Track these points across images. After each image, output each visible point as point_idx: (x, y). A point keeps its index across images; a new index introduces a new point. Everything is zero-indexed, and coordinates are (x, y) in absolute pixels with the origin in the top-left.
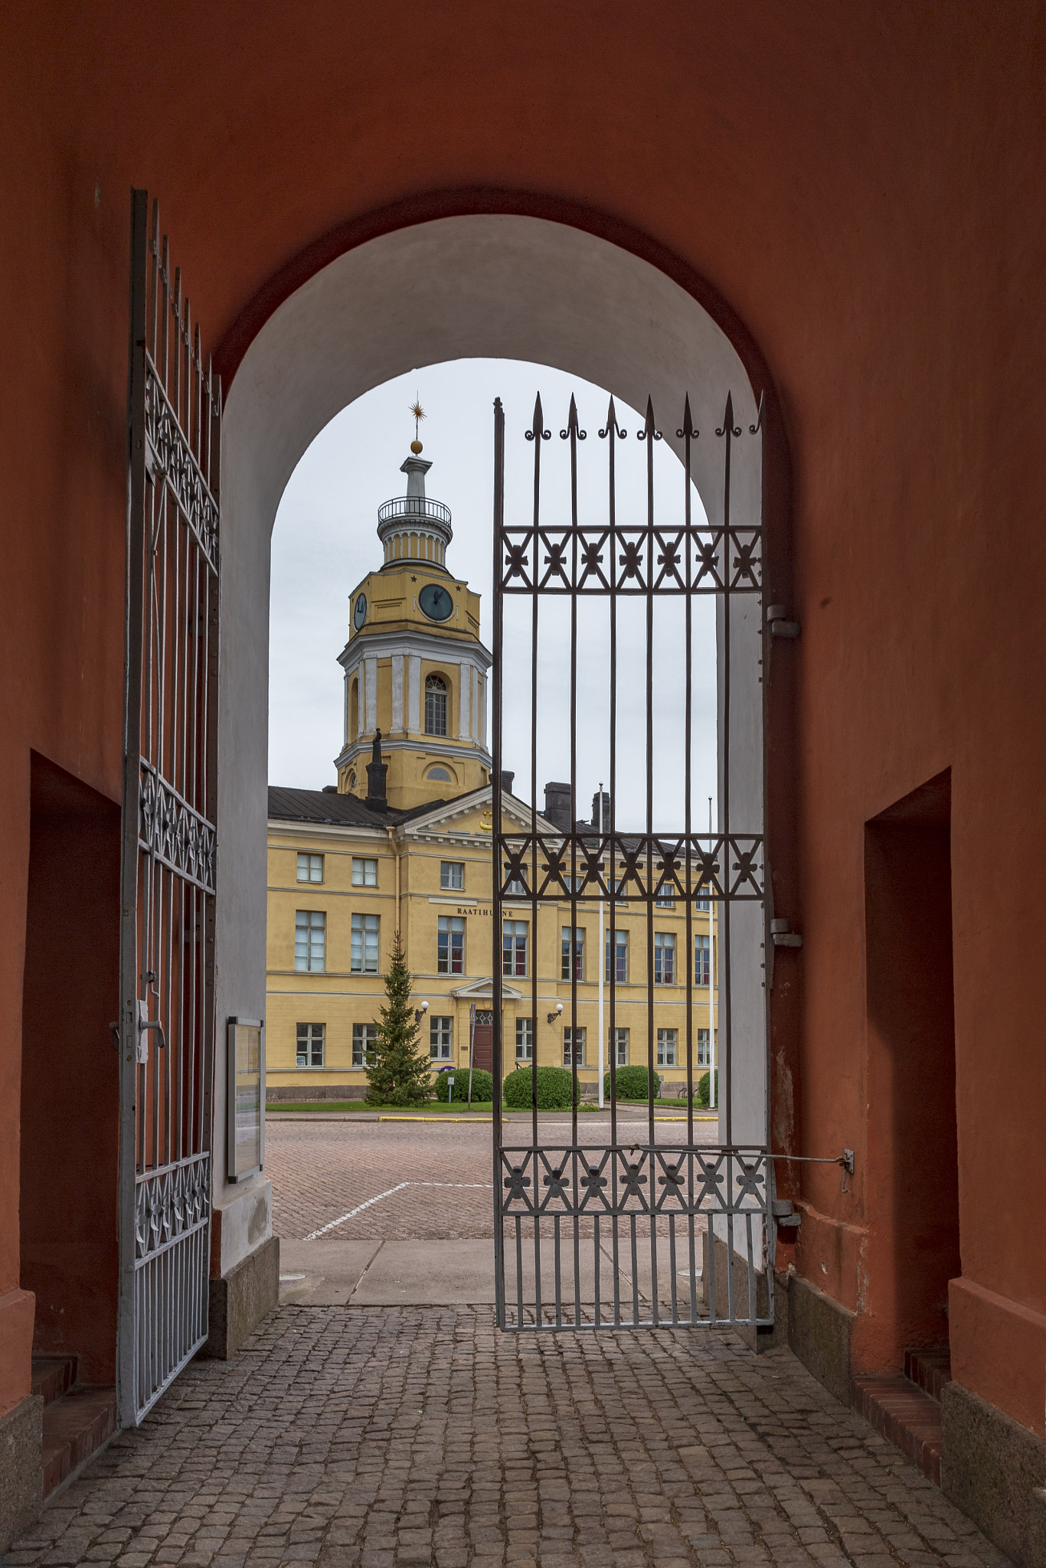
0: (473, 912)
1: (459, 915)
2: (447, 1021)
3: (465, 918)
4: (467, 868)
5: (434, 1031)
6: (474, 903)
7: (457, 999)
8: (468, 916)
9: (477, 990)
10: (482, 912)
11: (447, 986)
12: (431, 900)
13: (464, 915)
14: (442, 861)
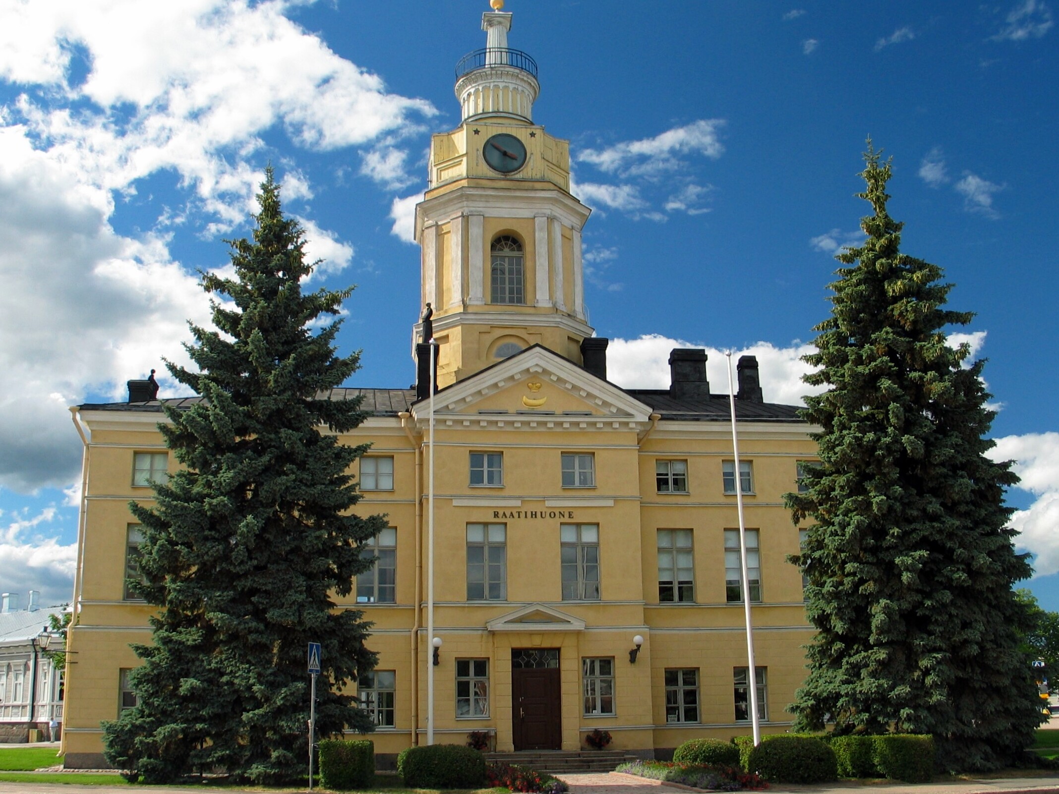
0: (516, 515)
1: (496, 520)
2: (481, 666)
3: (505, 524)
4: (506, 458)
5: (464, 679)
6: (518, 503)
7: (493, 633)
8: (508, 521)
9: (521, 620)
10: (529, 515)
11: (478, 618)
12: (456, 503)
13: (504, 520)
14: (470, 451)
